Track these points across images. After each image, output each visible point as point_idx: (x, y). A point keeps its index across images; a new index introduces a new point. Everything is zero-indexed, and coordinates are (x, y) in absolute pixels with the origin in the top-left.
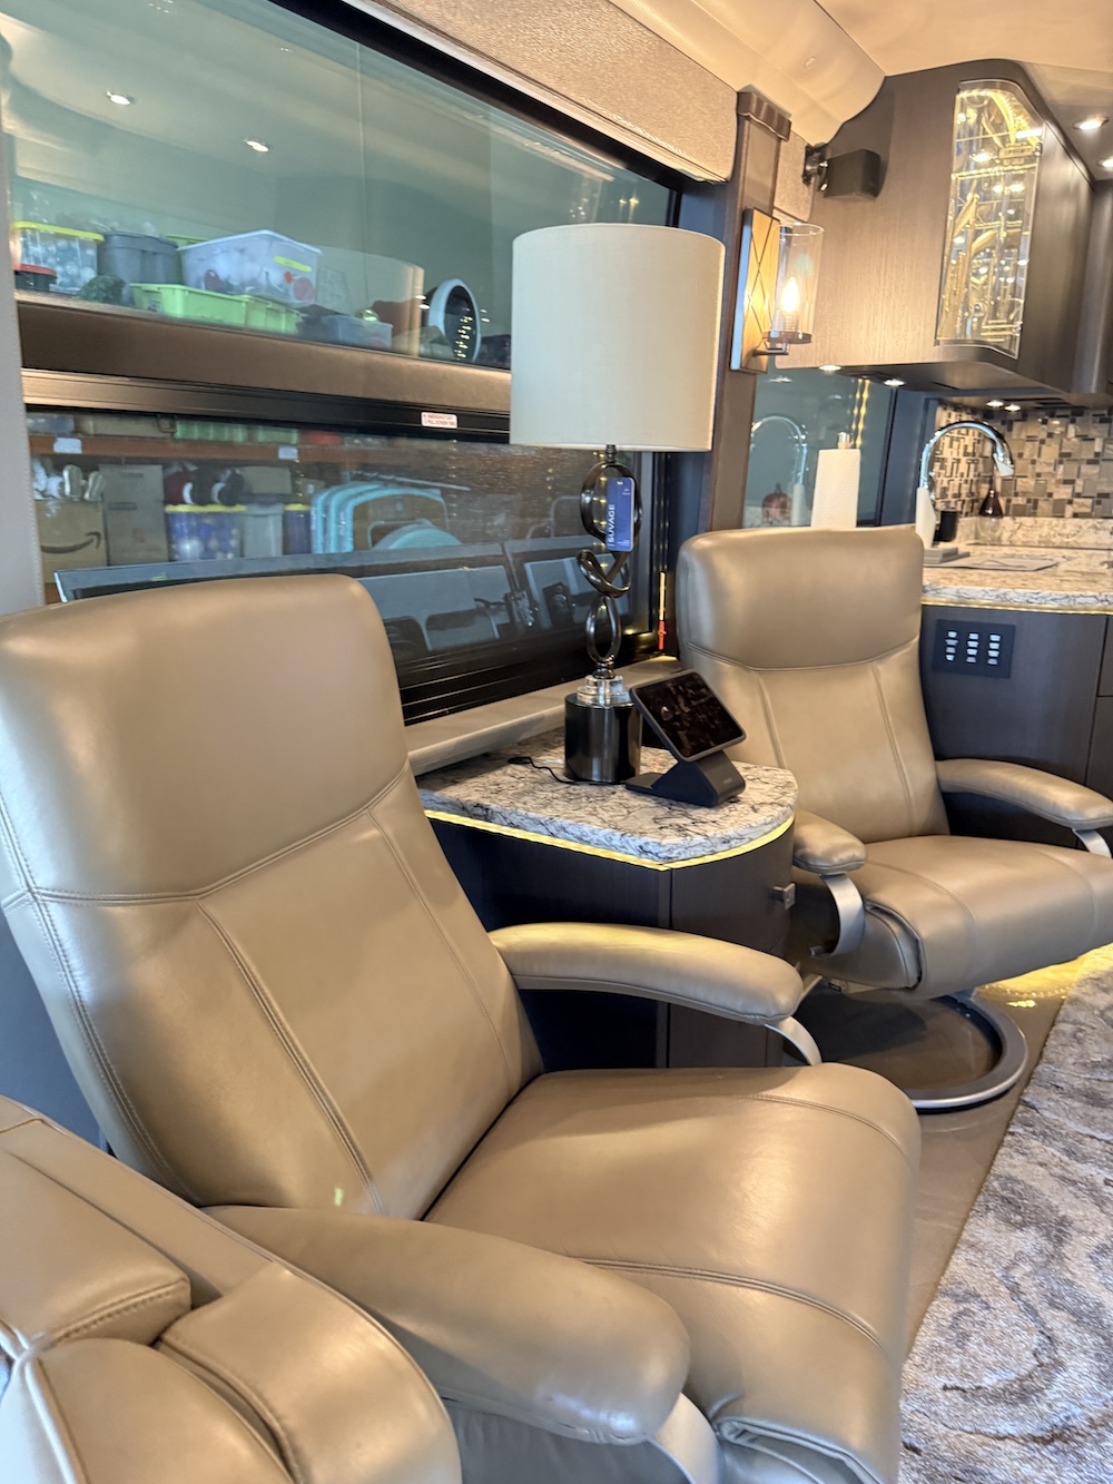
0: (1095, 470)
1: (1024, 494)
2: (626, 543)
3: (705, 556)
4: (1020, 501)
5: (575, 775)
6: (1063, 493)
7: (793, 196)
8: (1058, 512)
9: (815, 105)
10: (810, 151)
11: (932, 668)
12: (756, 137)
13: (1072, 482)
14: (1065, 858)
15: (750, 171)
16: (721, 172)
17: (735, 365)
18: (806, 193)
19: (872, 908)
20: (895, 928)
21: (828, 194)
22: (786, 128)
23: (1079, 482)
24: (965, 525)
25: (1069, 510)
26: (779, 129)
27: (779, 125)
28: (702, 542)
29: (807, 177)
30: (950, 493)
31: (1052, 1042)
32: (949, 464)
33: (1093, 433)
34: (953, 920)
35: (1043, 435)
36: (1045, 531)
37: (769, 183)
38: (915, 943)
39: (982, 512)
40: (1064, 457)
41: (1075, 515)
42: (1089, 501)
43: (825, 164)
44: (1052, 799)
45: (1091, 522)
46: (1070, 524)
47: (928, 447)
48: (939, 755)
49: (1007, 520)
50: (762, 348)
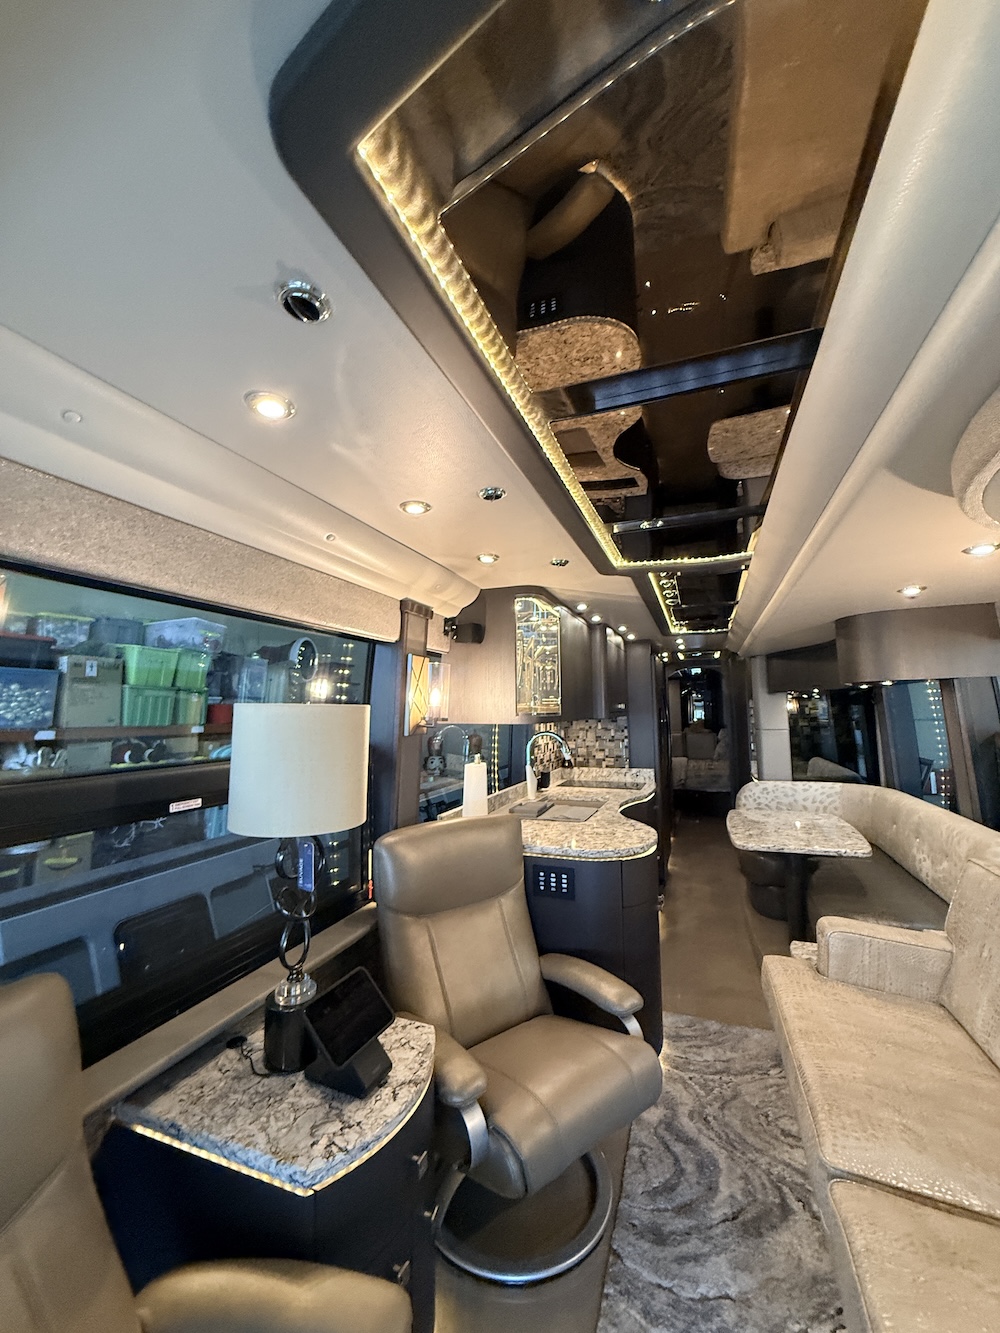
0: (612, 745)
1: (582, 756)
2: (309, 885)
3: (390, 848)
4: (580, 759)
5: (274, 1065)
6: (600, 755)
7: (437, 642)
8: (599, 764)
9: (445, 603)
10: (447, 621)
11: (533, 896)
12: (413, 620)
13: (603, 750)
14: (614, 1043)
15: (410, 635)
16: (394, 638)
17: (406, 734)
18: (447, 640)
19: (493, 1129)
20: (507, 1149)
21: (457, 641)
22: (430, 613)
23: (607, 750)
24: (555, 775)
25: (604, 764)
26: (426, 615)
27: (426, 613)
28: (388, 839)
29: (446, 633)
30: (545, 761)
31: (628, 1171)
32: (542, 747)
33: (609, 727)
34: (544, 1130)
35: (587, 727)
36: (594, 774)
37: (423, 639)
38: (520, 1163)
39: (563, 766)
40: (598, 738)
41: (607, 767)
42: (612, 760)
43: (454, 627)
44: (604, 994)
45: (615, 770)
46: (606, 771)
47: (530, 743)
48: (542, 950)
49: (575, 768)
50: (422, 724)
